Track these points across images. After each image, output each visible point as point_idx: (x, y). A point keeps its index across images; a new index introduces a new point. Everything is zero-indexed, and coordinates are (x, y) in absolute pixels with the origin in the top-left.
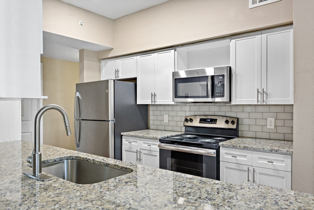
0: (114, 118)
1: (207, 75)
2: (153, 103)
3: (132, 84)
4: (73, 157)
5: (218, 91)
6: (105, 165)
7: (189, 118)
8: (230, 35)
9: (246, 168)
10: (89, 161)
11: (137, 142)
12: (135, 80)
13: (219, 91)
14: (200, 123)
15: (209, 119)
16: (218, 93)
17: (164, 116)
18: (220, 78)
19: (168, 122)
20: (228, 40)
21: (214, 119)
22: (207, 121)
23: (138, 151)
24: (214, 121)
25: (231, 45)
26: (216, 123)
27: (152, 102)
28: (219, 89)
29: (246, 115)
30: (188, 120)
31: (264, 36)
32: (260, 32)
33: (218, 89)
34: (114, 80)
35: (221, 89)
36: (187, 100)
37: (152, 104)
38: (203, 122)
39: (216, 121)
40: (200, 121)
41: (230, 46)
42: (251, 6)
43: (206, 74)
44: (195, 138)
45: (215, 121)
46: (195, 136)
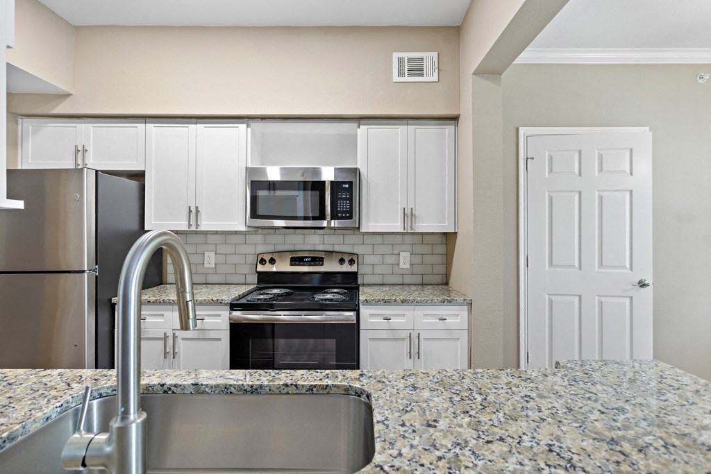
0: (96, 264)
1: (323, 180)
2: (193, 228)
3: (133, 184)
4: (102, 391)
5: (340, 208)
6: (245, 390)
7: (267, 258)
8: (358, 116)
9: (405, 334)
10: (178, 390)
11: (162, 315)
12: (139, 176)
13: (343, 208)
14: (291, 265)
15: (308, 257)
16: (342, 212)
17: (204, 254)
18: (344, 186)
19: (214, 267)
20: (353, 125)
21: (318, 258)
22: (306, 261)
23: (170, 334)
24: (317, 260)
25: (358, 133)
26: (322, 265)
27: (190, 225)
28: (343, 206)
29: (368, 249)
30: (265, 261)
31: (411, 128)
32: (405, 121)
33: (340, 205)
34: (97, 171)
35: (346, 206)
36: (273, 223)
37: (191, 229)
38: (297, 263)
39: (323, 261)
40: (291, 261)
41: (357, 135)
42: (396, 78)
43: (321, 178)
44: (288, 294)
45: (319, 261)
46: (288, 290)
